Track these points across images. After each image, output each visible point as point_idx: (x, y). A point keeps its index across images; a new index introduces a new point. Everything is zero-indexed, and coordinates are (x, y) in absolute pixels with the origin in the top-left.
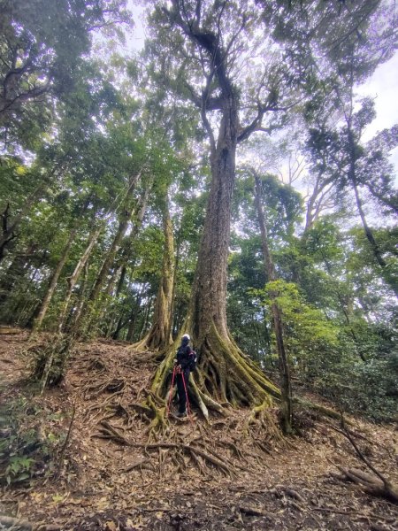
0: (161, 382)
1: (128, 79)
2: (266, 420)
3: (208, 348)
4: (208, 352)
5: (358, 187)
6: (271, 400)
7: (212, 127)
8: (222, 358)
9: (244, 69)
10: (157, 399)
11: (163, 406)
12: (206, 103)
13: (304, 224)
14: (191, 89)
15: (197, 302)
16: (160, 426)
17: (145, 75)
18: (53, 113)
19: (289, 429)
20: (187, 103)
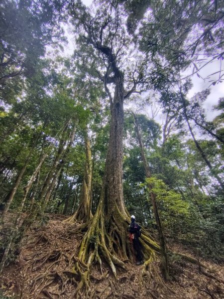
0: (85, 250)
1: (65, 68)
2: (153, 271)
3: (114, 221)
4: (114, 224)
5: (189, 121)
6: (154, 254)
7: (110, 92)
8: (123, 228)
9: (125, 63)
10: (82, 265)
11: (86, 270)
12: (107, 80)
13: (162, 140)
14: (98, 72)
15: (106, 191)
16: (84, 288)
17: (74, 66)
18: (23, 85)
19: (168, 277)
20: (97, 80)
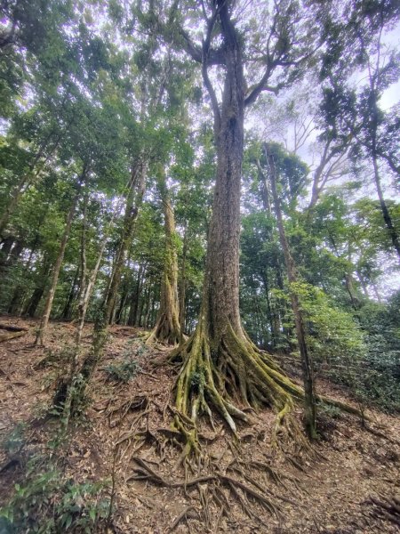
1: (110, 22)
2: (292, 426)
3: (225, 349)
4: (225, 353)
6: (291, 401)
7: (214, 87)
8: (241, 360)
9: (249, 8)
12: (206, 56)
14: (185, 35)
15: (210, 300)
17: (130, 17)
19: (315, 435)
20: (182, 56)
